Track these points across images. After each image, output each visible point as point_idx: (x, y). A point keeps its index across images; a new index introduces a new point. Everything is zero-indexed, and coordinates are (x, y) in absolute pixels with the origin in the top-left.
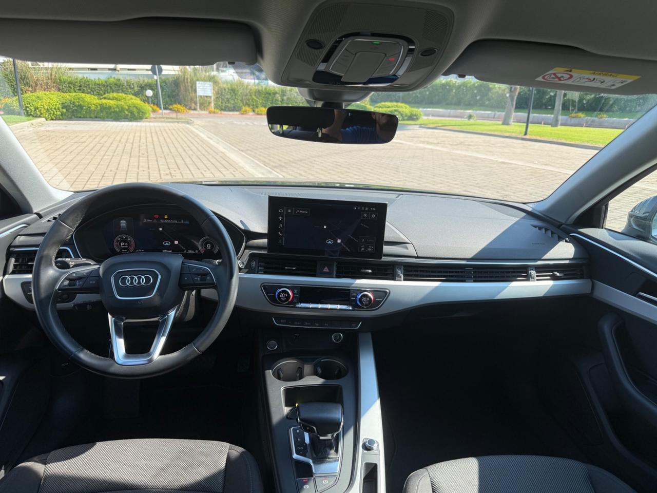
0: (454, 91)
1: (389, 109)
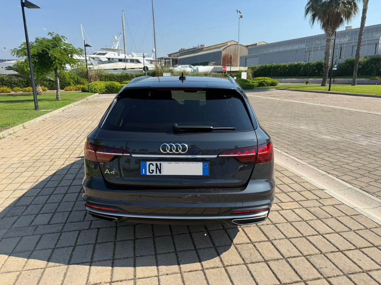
0: (302, 68)
1: (260, 81)
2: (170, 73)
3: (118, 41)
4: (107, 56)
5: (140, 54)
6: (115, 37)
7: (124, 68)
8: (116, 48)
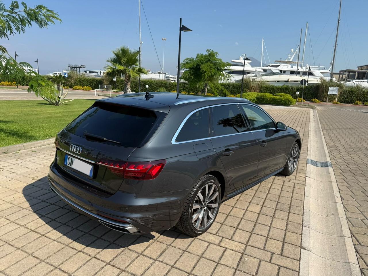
2: (337, 88)
3: (294, 53)
4: (279, 68)
5: (315, 66)
6: (291, 50)
7: (286, 80)
8: (291, 60)
